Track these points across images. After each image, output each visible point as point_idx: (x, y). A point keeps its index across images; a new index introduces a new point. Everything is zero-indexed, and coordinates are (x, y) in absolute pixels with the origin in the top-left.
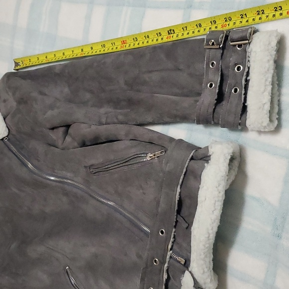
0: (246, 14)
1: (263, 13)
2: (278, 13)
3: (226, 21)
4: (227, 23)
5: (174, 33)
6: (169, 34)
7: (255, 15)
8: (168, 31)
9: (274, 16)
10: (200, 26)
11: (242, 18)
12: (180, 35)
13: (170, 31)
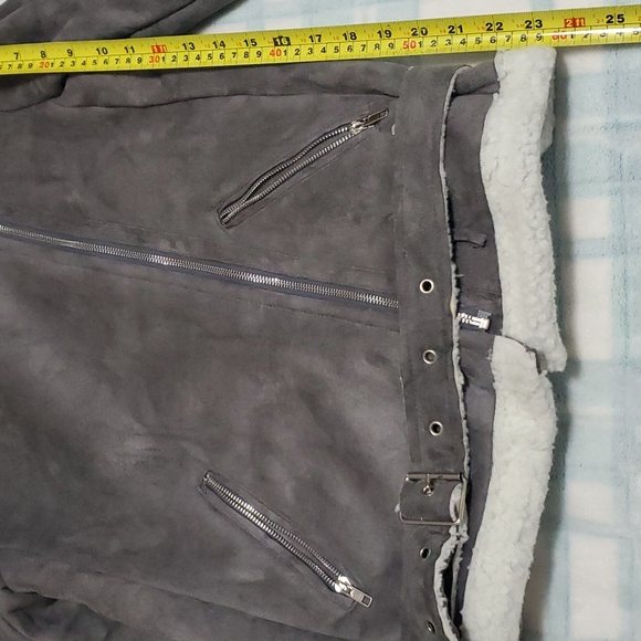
0: (460, 27)
1: (499, 29)
2: (532, 35)
3: (414, 34)
4: (417, 40)
5: (289, 44)
6: (276, 44)
7: (481, 31)
8: (275, 39)
9: (524, 39)
10: (354, 37)
11: (450, 32)
12: (304, 51)
13: (280, 40)
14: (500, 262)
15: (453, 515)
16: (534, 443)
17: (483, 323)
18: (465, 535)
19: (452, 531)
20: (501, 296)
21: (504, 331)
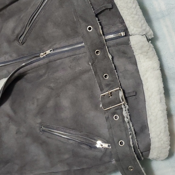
14: (119, 10)
15: (122, 101)
16: (153, 69)
17: (123, 34)
18: (127, 106)
19: (123, 106)
20: (124, 22)
21: (130, 33)
